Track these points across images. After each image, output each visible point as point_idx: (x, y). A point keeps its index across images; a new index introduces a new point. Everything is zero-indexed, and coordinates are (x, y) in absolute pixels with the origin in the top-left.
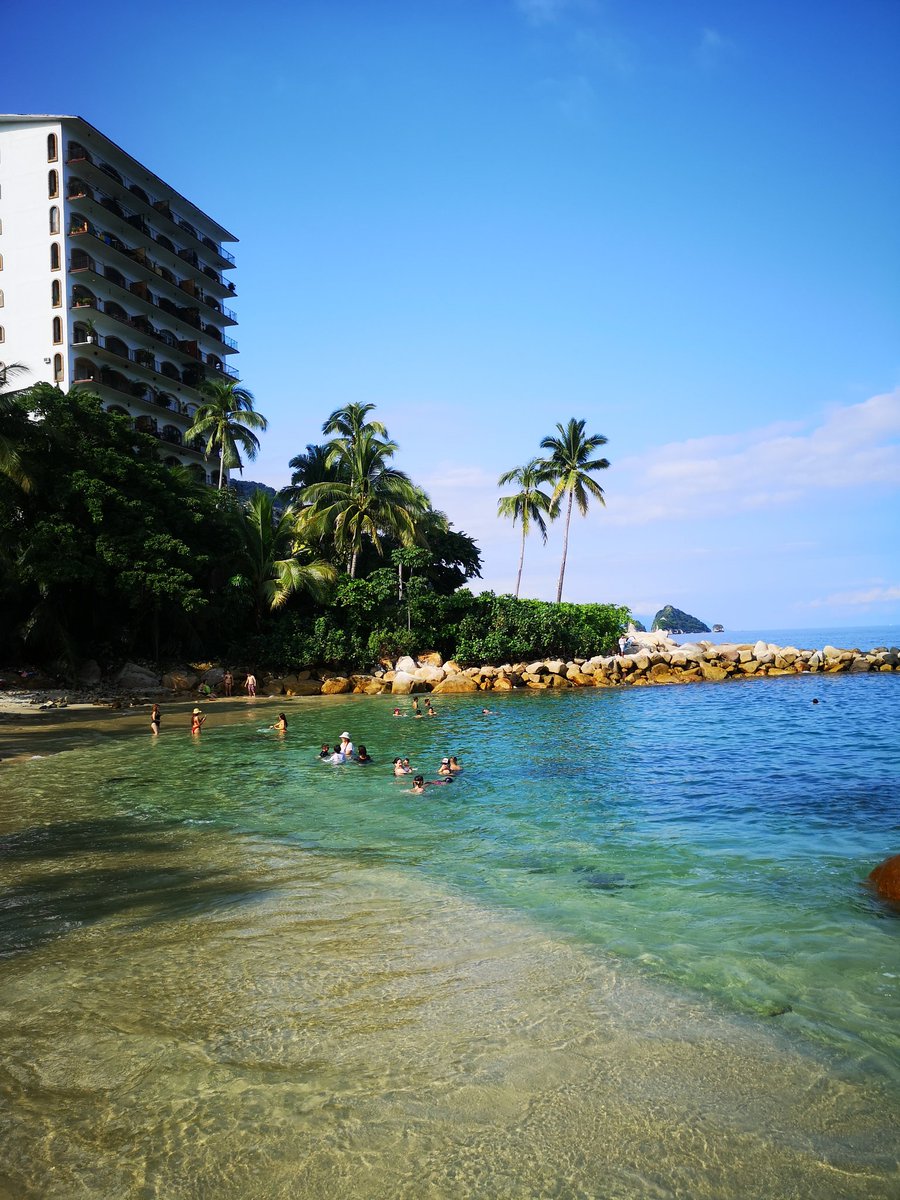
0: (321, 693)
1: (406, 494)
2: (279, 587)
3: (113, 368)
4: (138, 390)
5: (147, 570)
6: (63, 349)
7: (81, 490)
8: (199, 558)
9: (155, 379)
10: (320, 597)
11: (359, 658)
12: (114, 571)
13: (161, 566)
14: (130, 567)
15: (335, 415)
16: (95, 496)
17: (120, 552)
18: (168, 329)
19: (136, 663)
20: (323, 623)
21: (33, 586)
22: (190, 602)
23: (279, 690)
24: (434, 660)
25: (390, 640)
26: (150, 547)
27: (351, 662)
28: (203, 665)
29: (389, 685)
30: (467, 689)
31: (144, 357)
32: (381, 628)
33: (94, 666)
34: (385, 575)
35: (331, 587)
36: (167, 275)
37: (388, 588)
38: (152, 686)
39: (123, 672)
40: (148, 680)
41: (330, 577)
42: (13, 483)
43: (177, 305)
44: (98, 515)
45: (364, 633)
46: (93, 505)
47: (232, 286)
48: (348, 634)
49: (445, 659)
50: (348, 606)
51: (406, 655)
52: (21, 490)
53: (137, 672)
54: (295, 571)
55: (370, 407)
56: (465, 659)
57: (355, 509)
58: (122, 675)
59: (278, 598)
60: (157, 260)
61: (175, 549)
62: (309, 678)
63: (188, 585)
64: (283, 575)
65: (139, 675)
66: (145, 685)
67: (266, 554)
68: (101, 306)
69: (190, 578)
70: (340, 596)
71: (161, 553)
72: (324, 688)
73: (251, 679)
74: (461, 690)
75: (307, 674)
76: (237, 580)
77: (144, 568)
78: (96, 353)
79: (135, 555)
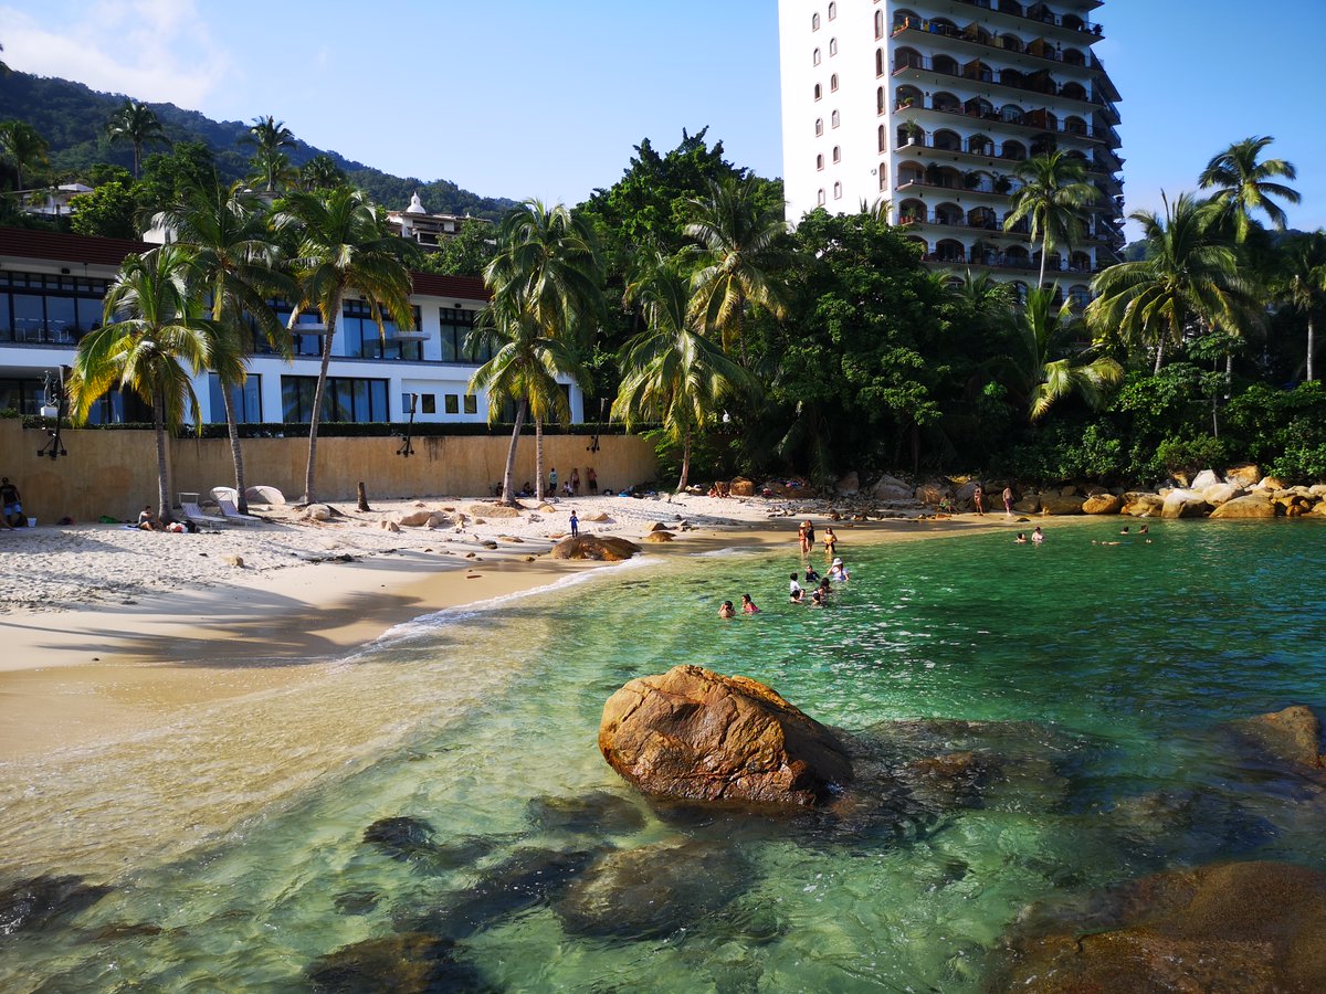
0: (1082, 513)
1: (1225, 266)
2: (1043, 393)
3: (940, 163)
4: (971, 181)
5: (886, 384)
6: (887, 157)
7: (823, 313)
8: (939, 369)
9: (991, 164)
10: (1095, 401)
11: (1138, 471)
12: (855, 387)
13: (897, 380)
14: (869, 384)
15: (1215, 163)
16: (837, 316)
17: (862, 368)
18: (1012, 102)
19: (893, 474)
20: (1093, 432)
21: (791, 406)
22: (922, 416)
23: (1033, 507)
24: (1247, 475)
25: (1184, 453)
26: (887, 361)
27: (1126, 477)
28: (962, 478)
29: (1159, 506)
30: (1259, 514)
31: (978, 142)
32: (1174, 433)
33: (854, 477)
34: (1176, 371)
35: (1110, 389)
36: (1010, 42)
37: (1175, 388)
38: (905, 498)
39: (878, 484)
40: (902, 492)
41: (1113, 378)
42: (768, 312)
43: (1023, 72)
44: (836, 335)
45: (1152, 442)
46: (834, 326)
47: (1098, 28)
48: (1126, 446)
49: (1262, 474)
50: (1129, 411)
51: (1208, 469)
52: (776, 318)
53: (890, 484)
54: (1063, 376)
55: (1267, 140)
56: (1284, 474)
57: (1154, 293)
58: (877, 487)
59: (1040, 404)
60: (997, 30)
61: (910, 361)
62: (1074, 495)
63: (925, 398)
64: (1050, 378)
65: (893, 488)
66: (898, 497)
67: (1042, 355)
68: (928, 103)
69: (924, 389)
70: (1122, 398)
71: (897, 366)
72: (1085, 507)
73: (1007, 494)
74: (1249, 514)
75: (1070, 489)
76: (989, 389)
77: (880, 383)
78: (919, 154)
79: (874, 373)
